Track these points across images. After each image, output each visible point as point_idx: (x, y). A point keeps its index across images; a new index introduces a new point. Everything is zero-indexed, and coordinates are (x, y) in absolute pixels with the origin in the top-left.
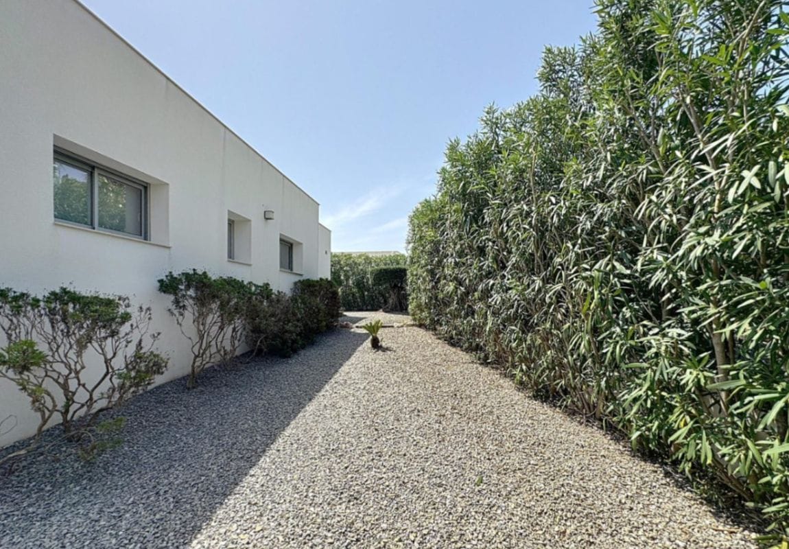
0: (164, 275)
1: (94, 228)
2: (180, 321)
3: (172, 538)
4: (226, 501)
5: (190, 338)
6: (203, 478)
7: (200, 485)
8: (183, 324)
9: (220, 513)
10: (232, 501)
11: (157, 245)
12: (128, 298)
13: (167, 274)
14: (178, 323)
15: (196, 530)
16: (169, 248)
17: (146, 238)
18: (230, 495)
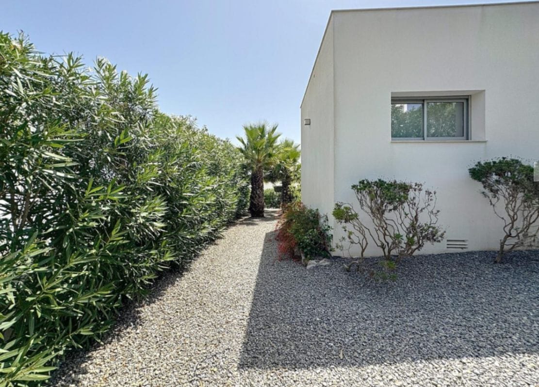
0: (474, 164)
1: (424, 139)
2: (493, 203)
3: (367, 352)
4: (419, 361)
5: (503, 218)
6: (425, 333)
7: (417, 336)
8: (497, 205)
9: (404, 366)
10: (421, 366)
11: (479, 142)
12: (421, 185)
13: (476, 163)
14: (491, 204)
15: (381, 361)
16: (485, 142)
17: (467, 139)
18: (426, 360)
